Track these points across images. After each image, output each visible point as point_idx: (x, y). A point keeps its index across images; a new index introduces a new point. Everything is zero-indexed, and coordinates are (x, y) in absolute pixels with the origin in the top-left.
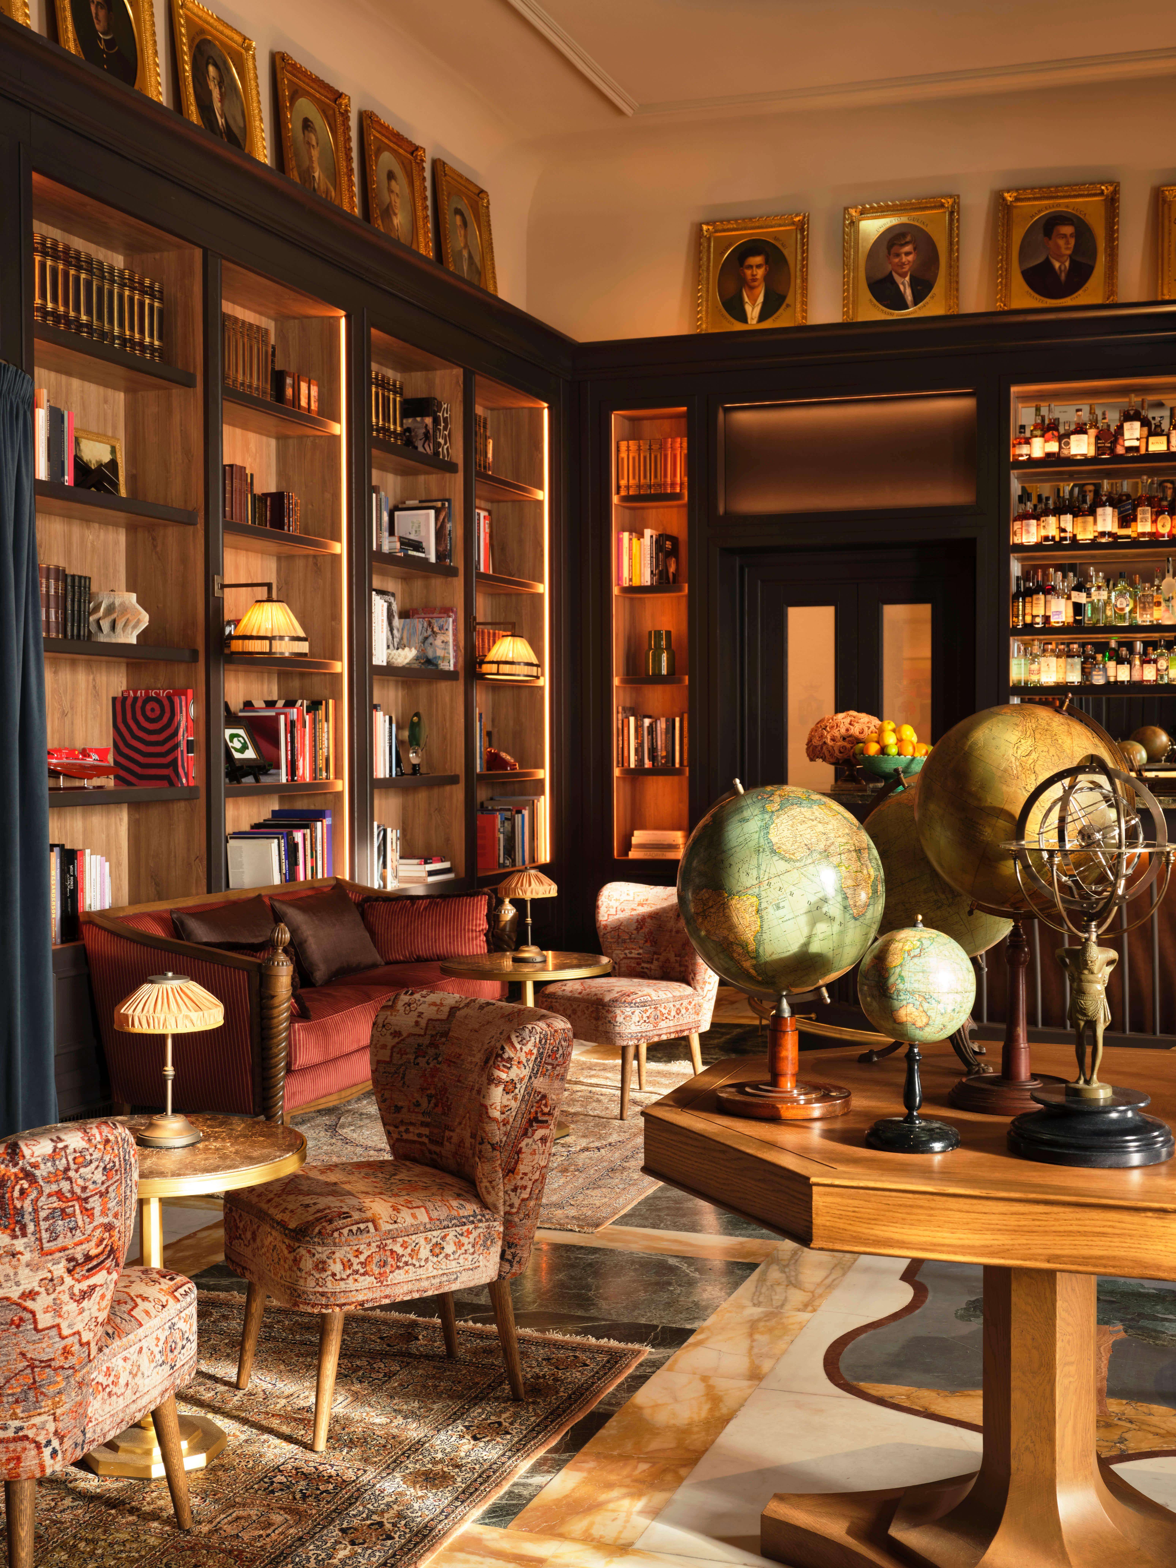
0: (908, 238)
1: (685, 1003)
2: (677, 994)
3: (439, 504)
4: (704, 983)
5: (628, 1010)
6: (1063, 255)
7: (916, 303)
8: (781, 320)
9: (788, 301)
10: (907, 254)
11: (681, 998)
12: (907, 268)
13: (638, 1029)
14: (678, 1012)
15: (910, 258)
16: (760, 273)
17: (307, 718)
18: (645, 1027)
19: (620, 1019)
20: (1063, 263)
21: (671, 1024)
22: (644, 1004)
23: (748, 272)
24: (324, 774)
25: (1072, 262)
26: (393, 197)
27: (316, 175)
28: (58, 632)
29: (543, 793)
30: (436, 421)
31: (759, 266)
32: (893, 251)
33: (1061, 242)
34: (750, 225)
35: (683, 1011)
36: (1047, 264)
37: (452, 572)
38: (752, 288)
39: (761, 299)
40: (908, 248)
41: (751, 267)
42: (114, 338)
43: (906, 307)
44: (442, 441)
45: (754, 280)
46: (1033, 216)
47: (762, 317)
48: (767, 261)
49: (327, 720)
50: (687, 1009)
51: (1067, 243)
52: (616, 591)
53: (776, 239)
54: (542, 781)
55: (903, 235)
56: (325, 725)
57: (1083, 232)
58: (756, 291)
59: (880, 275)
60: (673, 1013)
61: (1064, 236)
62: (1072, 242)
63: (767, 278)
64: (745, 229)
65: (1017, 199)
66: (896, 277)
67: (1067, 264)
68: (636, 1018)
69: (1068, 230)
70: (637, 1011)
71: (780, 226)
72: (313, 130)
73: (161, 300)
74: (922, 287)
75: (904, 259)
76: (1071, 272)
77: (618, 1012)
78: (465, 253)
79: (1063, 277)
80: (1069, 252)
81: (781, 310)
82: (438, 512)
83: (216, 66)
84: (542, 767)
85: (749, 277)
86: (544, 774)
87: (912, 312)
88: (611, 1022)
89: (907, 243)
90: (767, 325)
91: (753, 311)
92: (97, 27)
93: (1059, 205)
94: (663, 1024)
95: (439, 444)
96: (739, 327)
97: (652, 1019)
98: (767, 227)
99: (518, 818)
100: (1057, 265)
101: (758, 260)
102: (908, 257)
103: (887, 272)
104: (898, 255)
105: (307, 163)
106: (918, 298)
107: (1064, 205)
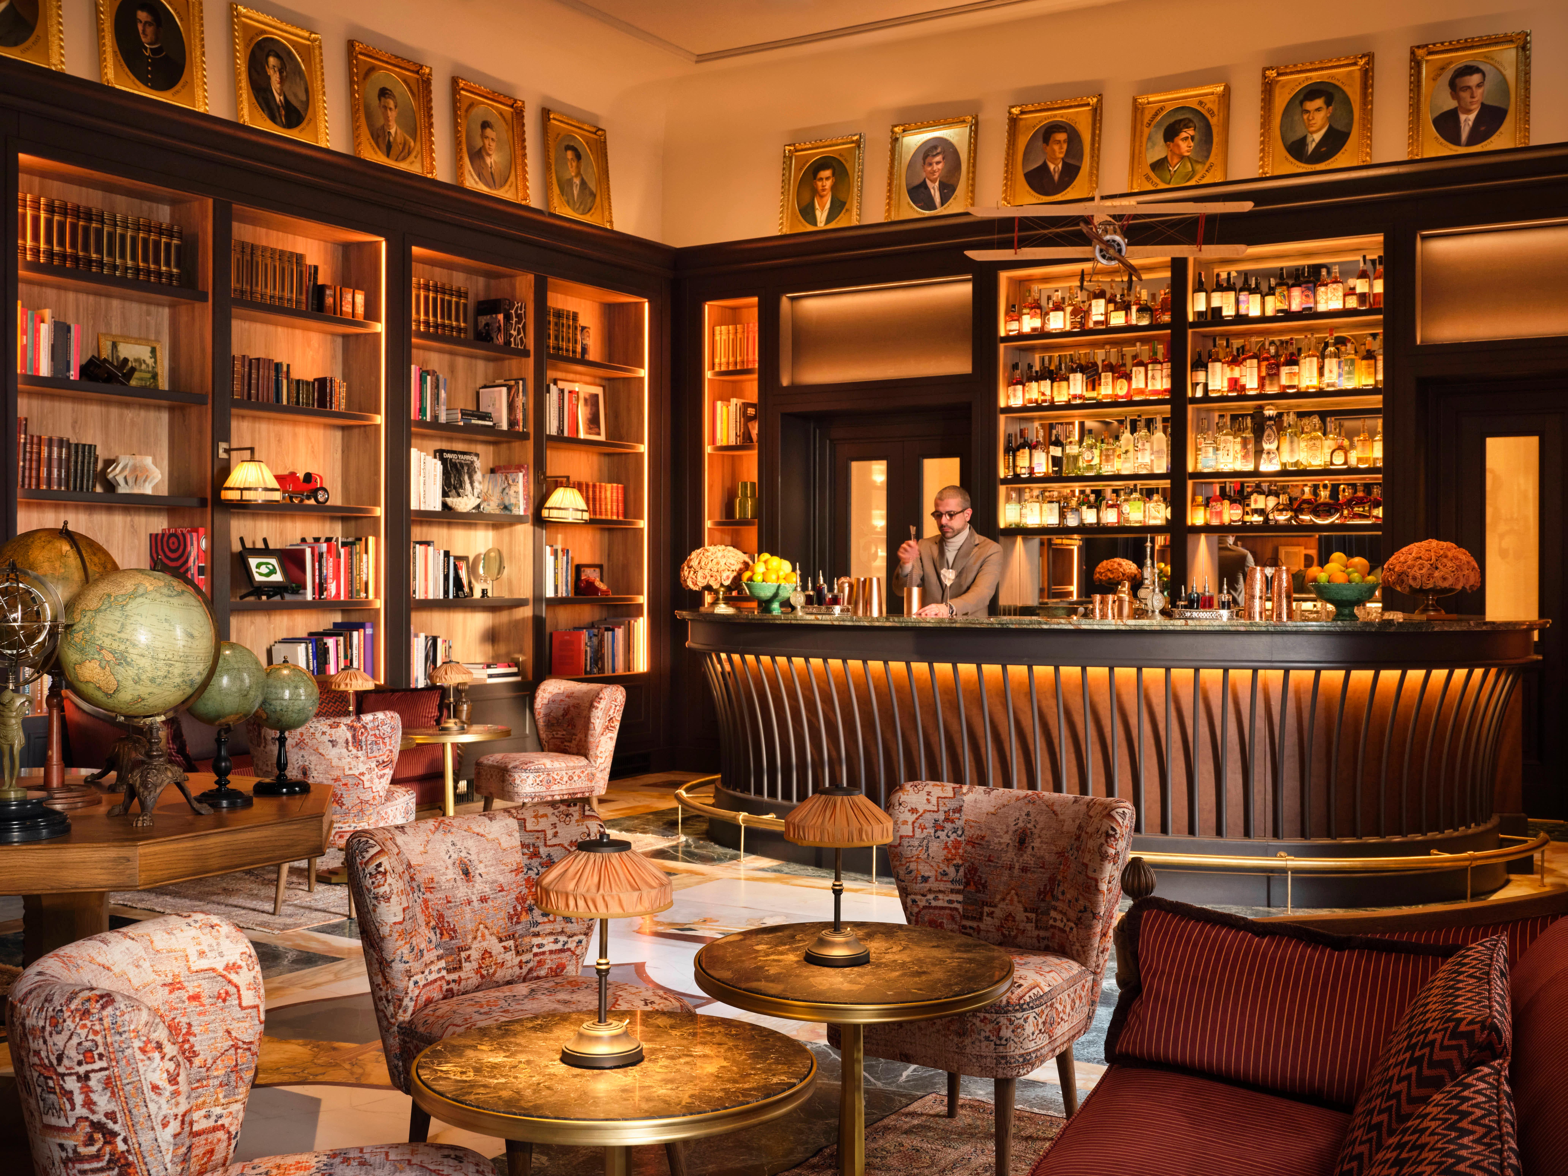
0: (939, 150)
1: (578, 772)
2: (572, 764)
3: (513, 383)
4: (597, 757)
5: (524, 775)
6: (1056, 159)
7: (942, 204)
8: (840, 222)
9: (847, 206)
10: (938, 163)
11: (574, 768)
12: (937, 174)
13: (532, 790)
14: (571, 778)
15: (940, 166)
16: (828, 184)
17: (342, 551)
18: (538, 789)
19: (518, 782)
20: (1057, 165)
21: (564, 787)
22: (537, 771)
23: (820, 184)
24: (363, 595)
25: (1065, 164)
26: (487, 142)
27: (393, 131)
28: (60, 485)
29: (642, 615)
30: (508, 317)
31: (827, 179)
32: (928, 161)
33: (1056, 147)
34: (821, 144)
35: (576, 778)
36: (1045, 166)
37: (524, 436)
38: (822, 197)
39: (828, 205)
40: (938, 158)
41: (821, 179)
42: (127, 268)
43: (935, 208)
44: (514, 333)
45: (824, 190)
46: (1034, 127)
47: (829, 220)
48: (834, 174)
49: (367, 552)
50: (579, 777)
51: (1061, 148)
52: (708, 449)
53: (841, 155)
54: (641, 605)
55: (935, 147)
56: (364, 556)
57: (1074, 138)
58: (825, 199)
59: (917, 182)
60: (566, 779)
61: (1059, 142)
62: (1065, 146)
63: (834, 188)
64: (817, 148)
65: (1022, 113)
66: (928, 182)
67: (1060, 166)
68: (530, 781)
69: (1062, 136)
70: (531, 776)
71: (843, 144)
72: (392, 96)
73: (180, 238)
74: (948, 190)
75: (936, 167)
76: (1063, 173)
77: (516, 776)
78: (577, 181)
79: (1056, 177)
80: (1062, 156)
81: (842, 215)
82: (509, 389)
83: (278, 56)
84: (642, 594)
85: (820, 188)
86: (643, 599)
87: (940, 211)
88: (513, 784)
89: (938, 154)
90: (832, 226)
91: (821, 216)
92: (143, 40)
93: (1055, 116)
94: (555, 787)
95: (511, 335)
96: (811, 228)
97: (544, 783)
98: (830, 146)
99: (608, 635)
100: (1052, 167)
101: (827, 173)
102: (938, 166)
103: (922, 180)
104: (931, 164)
105: (381, 122)
106: (944, 200)
107: (1059, 115)
